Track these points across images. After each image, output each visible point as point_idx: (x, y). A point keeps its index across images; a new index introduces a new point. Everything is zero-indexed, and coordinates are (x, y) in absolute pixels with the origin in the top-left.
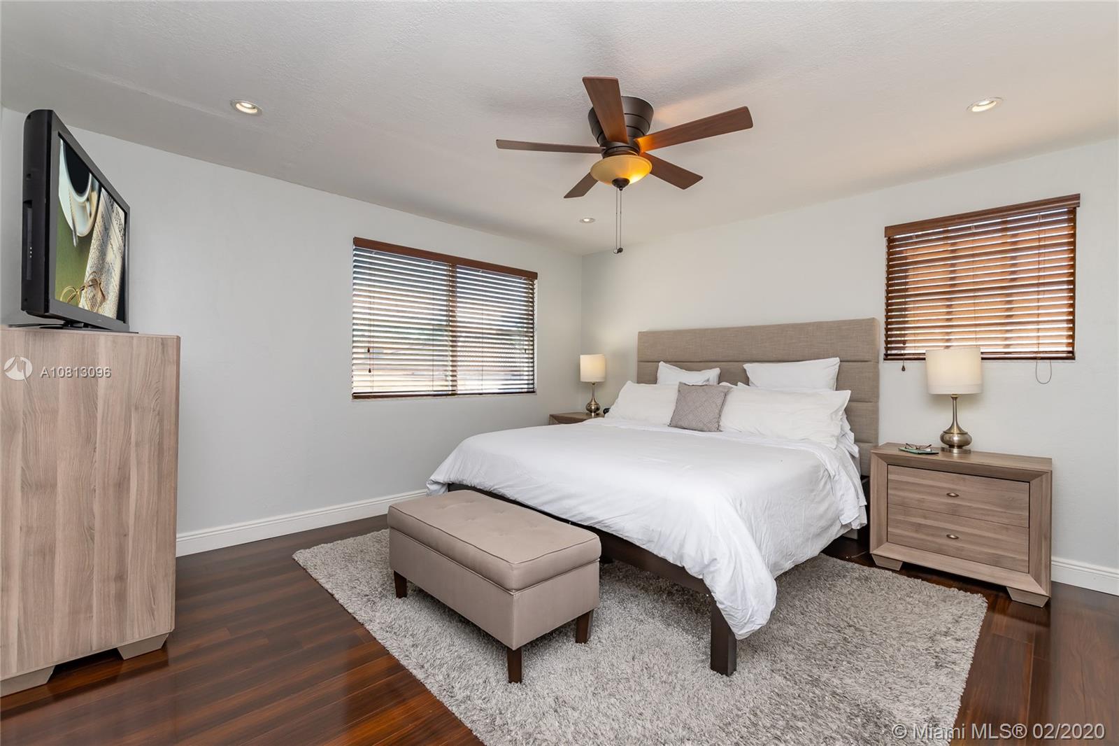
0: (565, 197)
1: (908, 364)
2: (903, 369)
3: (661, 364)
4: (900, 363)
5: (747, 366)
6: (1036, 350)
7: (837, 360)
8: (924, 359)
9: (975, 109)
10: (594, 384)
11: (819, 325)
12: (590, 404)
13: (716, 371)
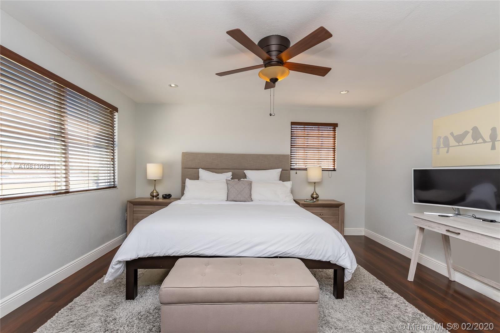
0: (216, 74)
1: (297, 171)
2: (296, 173)
3: (200, 170)
4: (295, 171)
5: (245, 171)
6: (328, 168)
7: (281, 169)
8: (307, 170)
9: (342, 93)
10: (155, 181)
11: (272, 156)
12: (153, 192)
13: (230, 174)
